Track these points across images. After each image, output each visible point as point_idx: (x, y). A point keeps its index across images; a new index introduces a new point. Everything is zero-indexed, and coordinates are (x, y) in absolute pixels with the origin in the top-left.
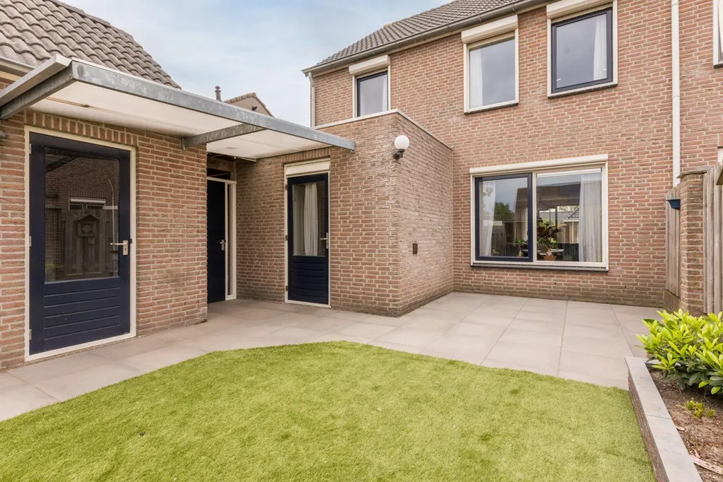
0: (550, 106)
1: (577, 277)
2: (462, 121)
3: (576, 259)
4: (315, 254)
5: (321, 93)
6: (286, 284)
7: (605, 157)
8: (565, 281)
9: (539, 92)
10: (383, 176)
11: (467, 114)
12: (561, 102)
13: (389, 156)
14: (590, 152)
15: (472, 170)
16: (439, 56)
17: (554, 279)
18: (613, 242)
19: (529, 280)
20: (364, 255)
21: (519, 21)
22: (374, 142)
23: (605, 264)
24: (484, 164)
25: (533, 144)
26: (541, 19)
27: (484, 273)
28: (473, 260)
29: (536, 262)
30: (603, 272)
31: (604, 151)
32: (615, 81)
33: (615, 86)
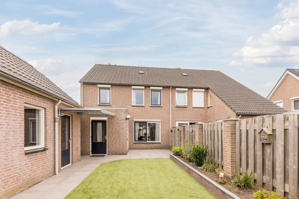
0: (150, 108)
1: (155, 144)
2: (131, 107)
3: (155, 141)
4: (101, 141)
5: (85, 90)
6: (91, 150)
7: (160, 120)
8: (153, 145)
9: (148, 104)
10: (123, 123)
11: (132, 106)
12: (153, 108)
13: (125, 119)
14: (158, 119)
15: (134, 120)
16: (125, 89)
17: (151, 145)
18: (162, 137)
19: (146, 146)
20: (118, 141)
21: (145, 88)
22: (120, 115)
23: (160, 141)
24: (137, 119)
25: (147, 116)
26: (149, 89)
27: (136, 144)
28: (134, 142)
29: (148, 142)
30: (160, 143)
31: (160, 119)
32: (162, 106)
33: (162, 107)
